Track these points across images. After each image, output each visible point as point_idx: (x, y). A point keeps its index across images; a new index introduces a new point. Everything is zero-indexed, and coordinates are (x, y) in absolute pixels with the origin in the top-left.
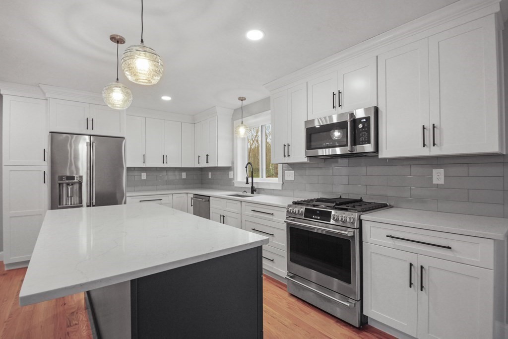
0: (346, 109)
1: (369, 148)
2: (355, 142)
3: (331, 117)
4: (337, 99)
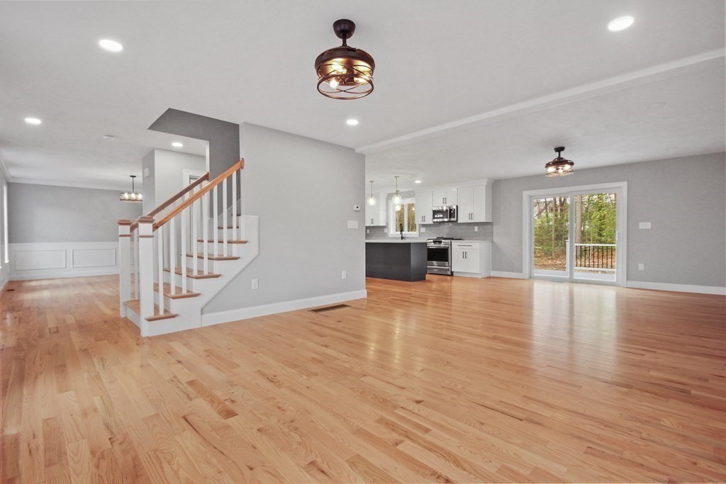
0: (448, 204)
1: (455, 219)
2: (450, 217)
3: (442, 207)
4: (445, 200)
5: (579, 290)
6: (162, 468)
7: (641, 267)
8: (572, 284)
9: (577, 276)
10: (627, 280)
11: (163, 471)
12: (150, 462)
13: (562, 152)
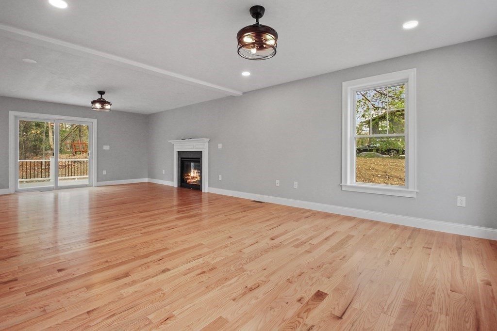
5: (62, 194)
6: (392, 302)
7: (105, 172)
8: (56, 190)
9: (61, 183)
10: (97, 181)
11: (393, 301)
12: (394, 310)
13: (103, 95)
